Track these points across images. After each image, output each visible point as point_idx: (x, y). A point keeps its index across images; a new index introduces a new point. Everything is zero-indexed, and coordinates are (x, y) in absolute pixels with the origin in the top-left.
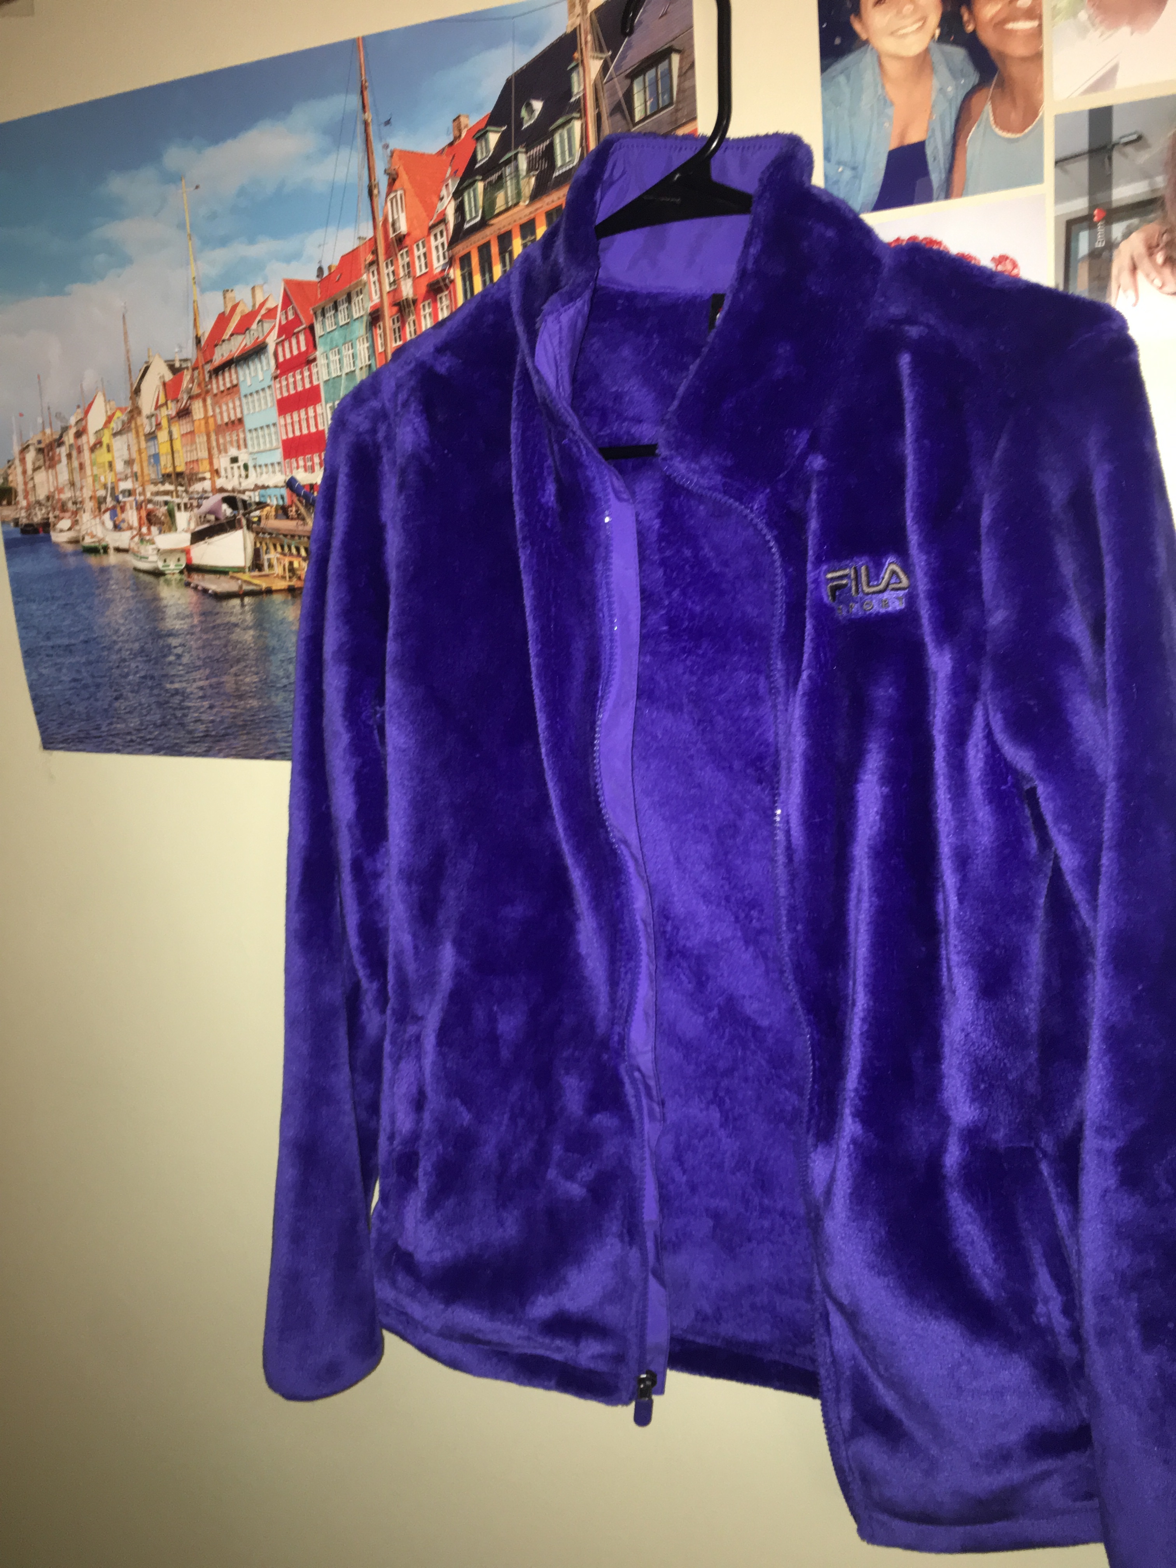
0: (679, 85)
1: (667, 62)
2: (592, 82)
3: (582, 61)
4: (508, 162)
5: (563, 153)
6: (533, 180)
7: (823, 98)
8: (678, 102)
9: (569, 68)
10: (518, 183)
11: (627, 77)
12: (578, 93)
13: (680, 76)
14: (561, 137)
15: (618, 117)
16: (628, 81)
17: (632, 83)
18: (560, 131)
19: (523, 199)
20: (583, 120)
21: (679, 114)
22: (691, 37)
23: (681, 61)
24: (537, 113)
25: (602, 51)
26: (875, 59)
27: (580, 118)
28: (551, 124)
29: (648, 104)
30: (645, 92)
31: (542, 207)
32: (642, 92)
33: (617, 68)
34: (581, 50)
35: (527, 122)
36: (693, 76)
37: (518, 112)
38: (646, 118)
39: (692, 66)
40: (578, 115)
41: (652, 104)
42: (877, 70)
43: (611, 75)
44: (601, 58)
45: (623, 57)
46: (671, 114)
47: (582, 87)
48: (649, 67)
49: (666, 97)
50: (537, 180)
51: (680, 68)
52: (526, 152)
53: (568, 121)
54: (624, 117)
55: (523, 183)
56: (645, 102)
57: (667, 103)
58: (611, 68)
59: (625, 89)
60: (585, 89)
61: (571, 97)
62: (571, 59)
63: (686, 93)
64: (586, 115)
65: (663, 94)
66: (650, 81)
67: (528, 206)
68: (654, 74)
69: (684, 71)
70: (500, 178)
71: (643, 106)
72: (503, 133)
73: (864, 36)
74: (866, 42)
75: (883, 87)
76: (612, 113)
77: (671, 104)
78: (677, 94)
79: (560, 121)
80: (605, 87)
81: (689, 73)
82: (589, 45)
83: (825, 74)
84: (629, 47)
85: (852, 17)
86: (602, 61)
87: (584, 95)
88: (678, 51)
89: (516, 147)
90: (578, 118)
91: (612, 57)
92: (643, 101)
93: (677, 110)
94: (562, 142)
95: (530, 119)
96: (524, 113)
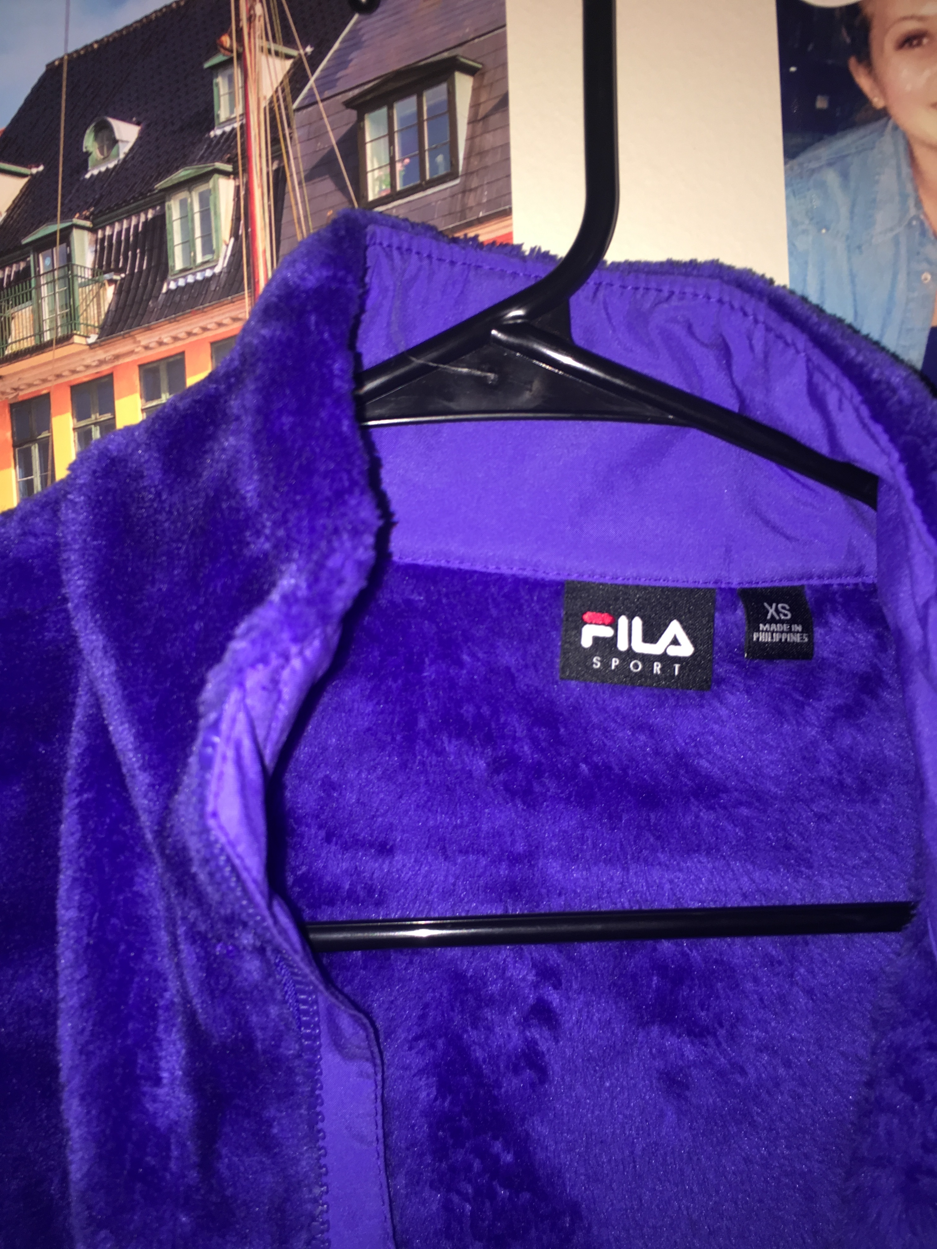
0: (471, 138)
1: (444, 87)
2: (264, 104)
3: (241, 56)
4: (46, 243)
5: (189, 243)
6: (110, 292)
7: (789, 208)
8: (468, 174)
9: (207, 65)
10: (70, 293)
11: (349, 104)
12: (229, 121)
13: (473, 122)
14: (185, 206)
15: (327, 185)
16: (353, 114)
17: (361, 119)
18: (183, 195)
19: (82, 329)
20: (241, 181)
21: (471, 200)
22: (501, 47)
23: (476, 91)
24: (124, 149)
25: (289, 41)
26: (902, 148)
27: (234, 174)
28: (160, 176)
29: (399, 167)
30: (391, 143)
31: (132, 352)
32: (385, 142)
33: (325, 83)
34: (239, 31)
35: (97, 164)
36: (505, 126)
37: (76, 140)
38: (394, 195)
39: (503, 103)
40: (229, 168)
41: (407, 168)
42: (906, 170)
43: (311, 93)
44: (288, 57)
45: (341, 62)
46: (453, 196)
47: (239, 110)
48: (401, 93)
49: (440, 158)
50: (118, 293)
51: (475, 105)
52: (93, 230)
53: (205, 177)
54: (343, 188)
55: (80, 294)
56: (392, 163)
57: (442, 172)
58: (312, 82)
59: (344, 130)
60: (246, 114)
61: (211, 126)
62: (215, 48)
63: (489, 160)
64: (247, 170)
65: (434, 152)
66: (402, 120)
67: (91, 346)
68: (414, 109)
69: (482, 111)
70: (24, 276)
71: (387, 170)
72: (34, 181)
73: (878, 102)
74: (883, 114)
75: (919, 204)
76: (311, 175)
77: (452, 174)
78: (467, 158)
79: (183, 174)
80: (297, 119)
81: (495, 119)
82: (259, 24)
83: (795, 162)
84: (354, 42)
85: (852, 62)
86: (288, 63)
87: (245, 128)
88: (470, 71)
89: (67, 215)
90: (226, 174)
91: (315, 60)
92: (386, 160)
93: (465, 191)
94: (186, 218)
95: (106, 159)
96: (90, 143)
